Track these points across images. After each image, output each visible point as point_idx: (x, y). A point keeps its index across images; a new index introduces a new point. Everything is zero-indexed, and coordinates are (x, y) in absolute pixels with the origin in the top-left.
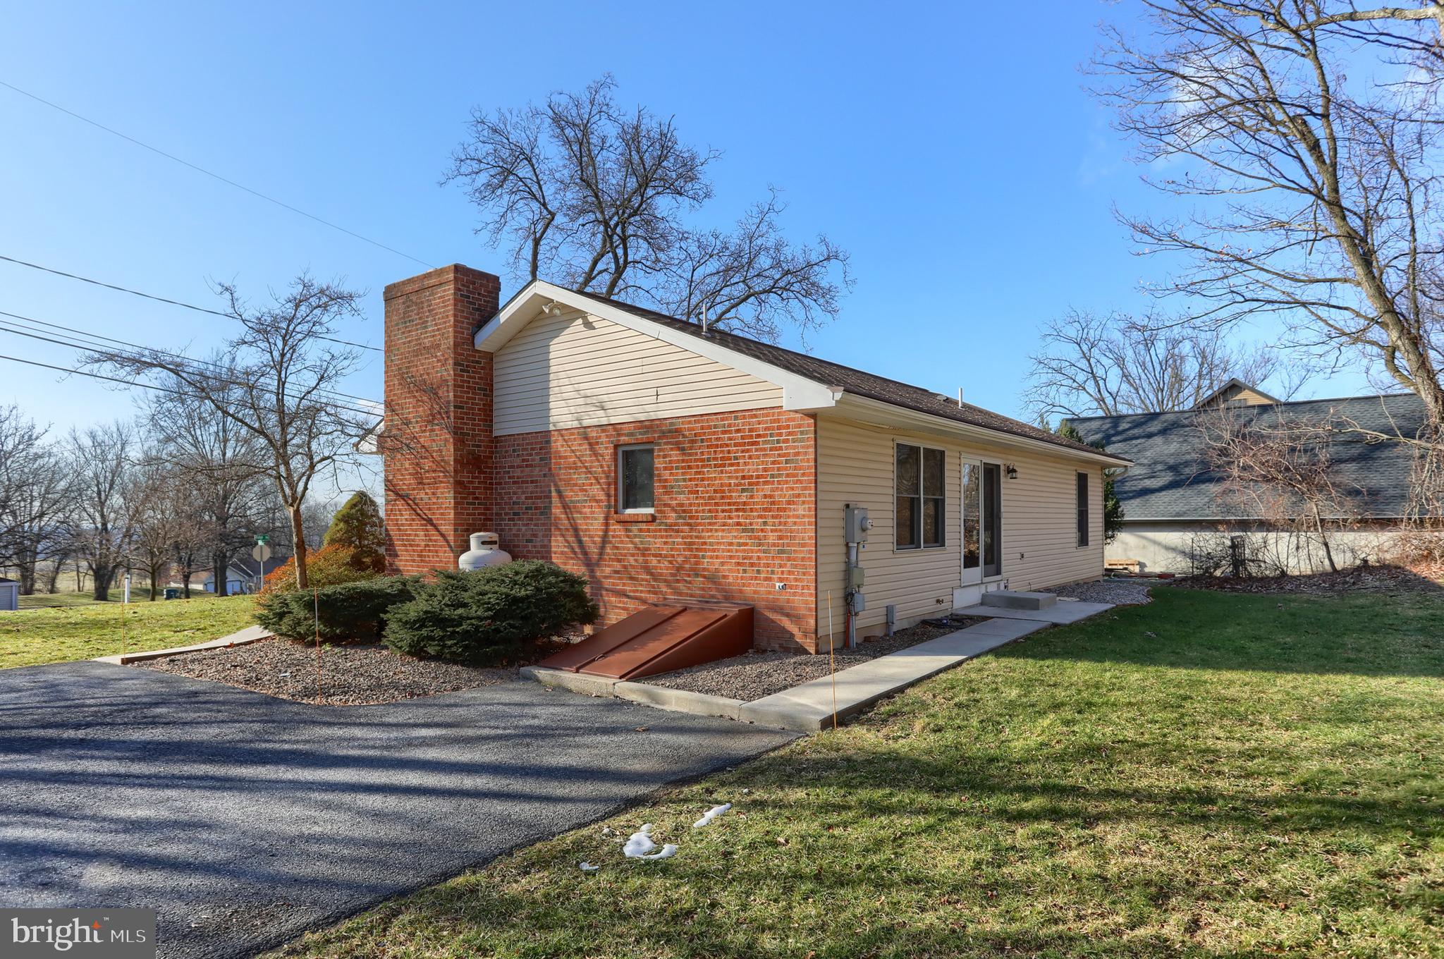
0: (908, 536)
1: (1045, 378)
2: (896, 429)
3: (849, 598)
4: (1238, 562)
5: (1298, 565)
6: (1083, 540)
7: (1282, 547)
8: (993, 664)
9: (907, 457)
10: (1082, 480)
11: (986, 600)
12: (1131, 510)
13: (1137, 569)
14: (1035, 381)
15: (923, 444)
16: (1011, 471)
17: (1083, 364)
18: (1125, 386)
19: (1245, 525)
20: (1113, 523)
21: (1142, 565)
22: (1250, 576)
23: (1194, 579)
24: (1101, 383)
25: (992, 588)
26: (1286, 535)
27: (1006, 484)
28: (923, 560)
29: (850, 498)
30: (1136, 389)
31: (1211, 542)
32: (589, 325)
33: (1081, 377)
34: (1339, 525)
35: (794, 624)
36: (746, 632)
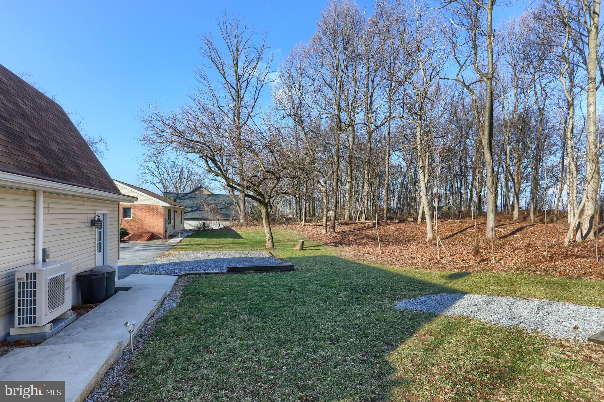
1: (144, 171)
3: (166, 231)
4: (205, 227)
5: (215, 228)
6: (182, 223)
7: (212, 224)
10: (182, 212)
11: (174, 233)
14: (140, 171)
19: (206, 220)
22: (207, 229)
24: (162, 176)
26: (213, 222)
33: (155, 173)
34: (221, 220)
35: (159, 234)
36: (153, 237)
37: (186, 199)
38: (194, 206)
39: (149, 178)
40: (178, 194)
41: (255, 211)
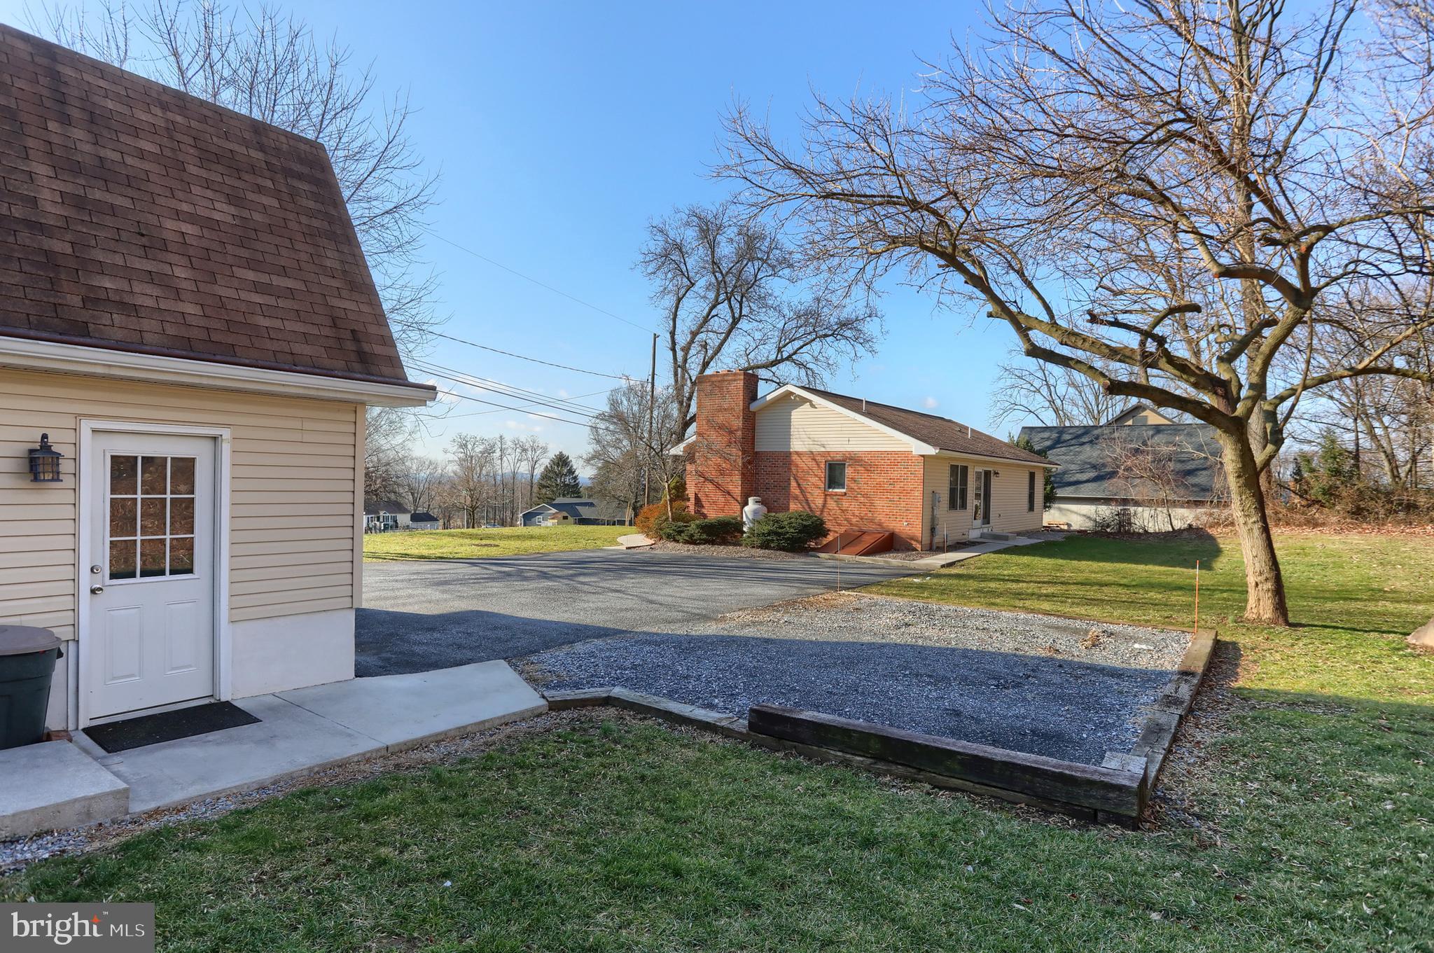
0: (953, 505)
1: (1009, 382)
2: (950, 458)
3: (933, 530)
4: (1122, 523)
5: (1155, 527)
6: (1031, 508)
7: (1145, 515)
8: (993, 556)
9: (954, 468)
10: (1032, 476)
11: (982, 536)
12: (1060, 493)
13: (1066, 527)
14: (1001, 384)
15: (960, 464)
16: (996, 473)
17: (1040, 374)
18: (1071, 390)
20: (1050, 499)
21: (1069, 525)
23: (1095, 533)
24: (1052, 388)
25: (985, 531)
26: (1146, 508)
27: (993, 479)
28: (958, 514)
29: (934, 489)
30: (1080, 392)
31: (1105, 511)
32: (813, 406)
33: (1037, 384)
34: (1174, 504)
35: (912, 539)
36: (890, 543)
37: (1083, 444)
38: (1104, 465)
39: (1022, 397)
40: (1061, 430)
41: (1312, 470)
